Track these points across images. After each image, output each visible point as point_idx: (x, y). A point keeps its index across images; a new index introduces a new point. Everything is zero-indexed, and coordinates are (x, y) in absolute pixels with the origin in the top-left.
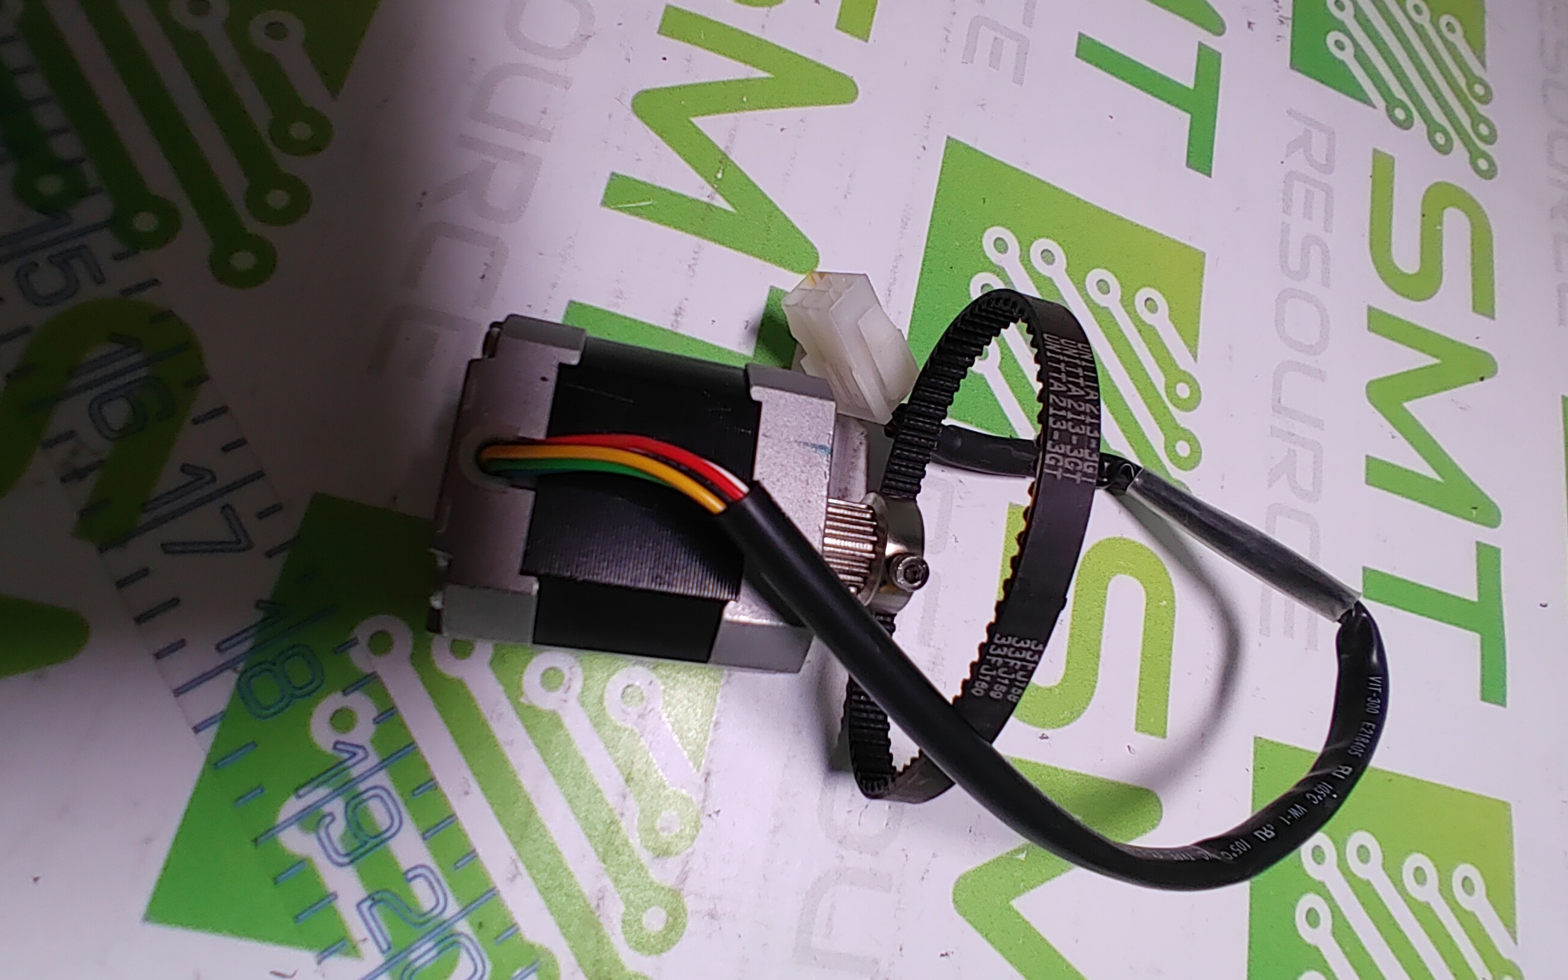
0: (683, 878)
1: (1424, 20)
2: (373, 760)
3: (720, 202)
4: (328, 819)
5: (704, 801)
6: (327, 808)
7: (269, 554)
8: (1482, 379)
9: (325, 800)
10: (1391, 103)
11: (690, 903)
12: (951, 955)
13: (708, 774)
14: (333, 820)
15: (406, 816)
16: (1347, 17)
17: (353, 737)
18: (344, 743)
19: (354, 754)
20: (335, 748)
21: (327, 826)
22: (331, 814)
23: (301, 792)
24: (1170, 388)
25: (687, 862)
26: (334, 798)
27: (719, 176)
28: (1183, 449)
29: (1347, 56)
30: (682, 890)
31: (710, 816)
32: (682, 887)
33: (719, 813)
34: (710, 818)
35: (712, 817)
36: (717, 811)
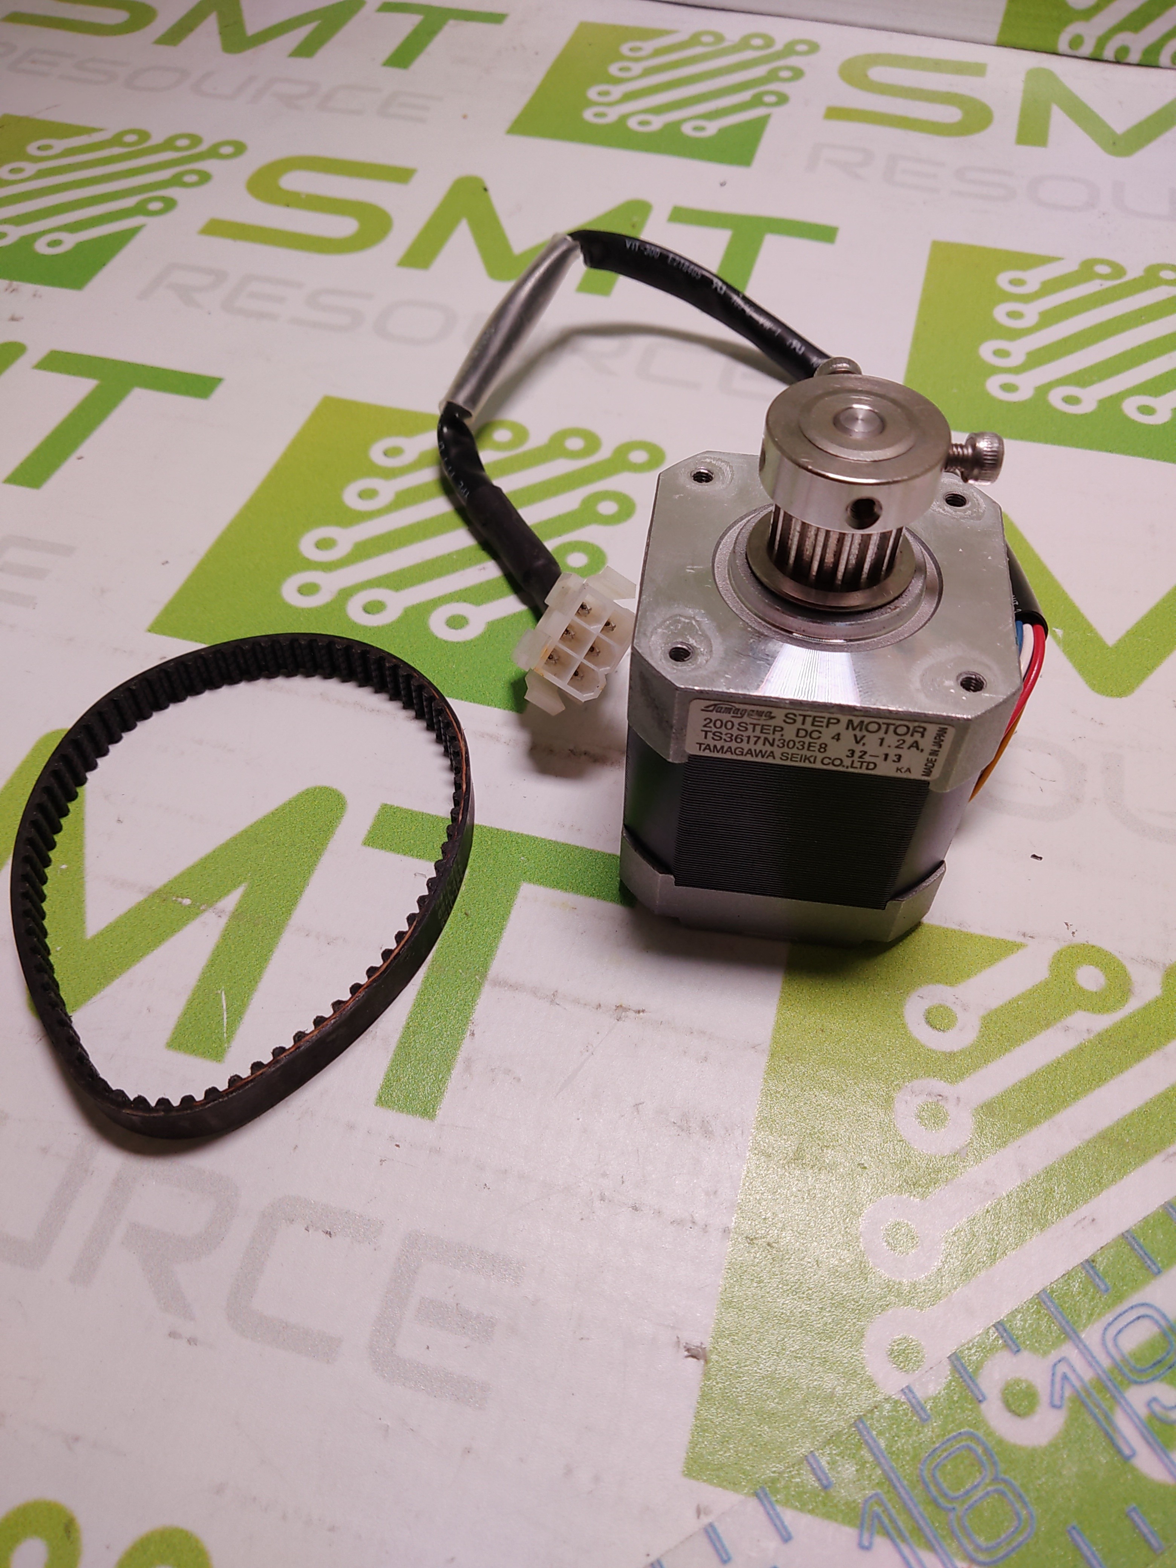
0: (1149, 962)
1: (30, 168)
2: (1069, 1351)
3: (230, 902)
4: (1157, 1408)
5: (1056, 939)
6: (1143, 1412)
7: (786, 1537)
8: (486, 190)
9: (1132, 1415)
10: (140, 209)
14: (1155, 1399)
15: (1135, 1299)
16: (14, 234)
17: (1041, 1384)
18: (1052, 1395)
19: (1065, 1377)
20: (1058, 1407)
21: (1165, 1408)
22: (1149, 1404)
23: (1127, 1452)
25: (1133, 959)
26: (1128, 1403)
27: (187, 902)
29: (70, 241)
30: (1164, 964)
31: (1073, 933)
32: (1161, 965)
33: (1069, 924)
34: (1076, 933)
35: (1074, 931)
36: (1066, 926)
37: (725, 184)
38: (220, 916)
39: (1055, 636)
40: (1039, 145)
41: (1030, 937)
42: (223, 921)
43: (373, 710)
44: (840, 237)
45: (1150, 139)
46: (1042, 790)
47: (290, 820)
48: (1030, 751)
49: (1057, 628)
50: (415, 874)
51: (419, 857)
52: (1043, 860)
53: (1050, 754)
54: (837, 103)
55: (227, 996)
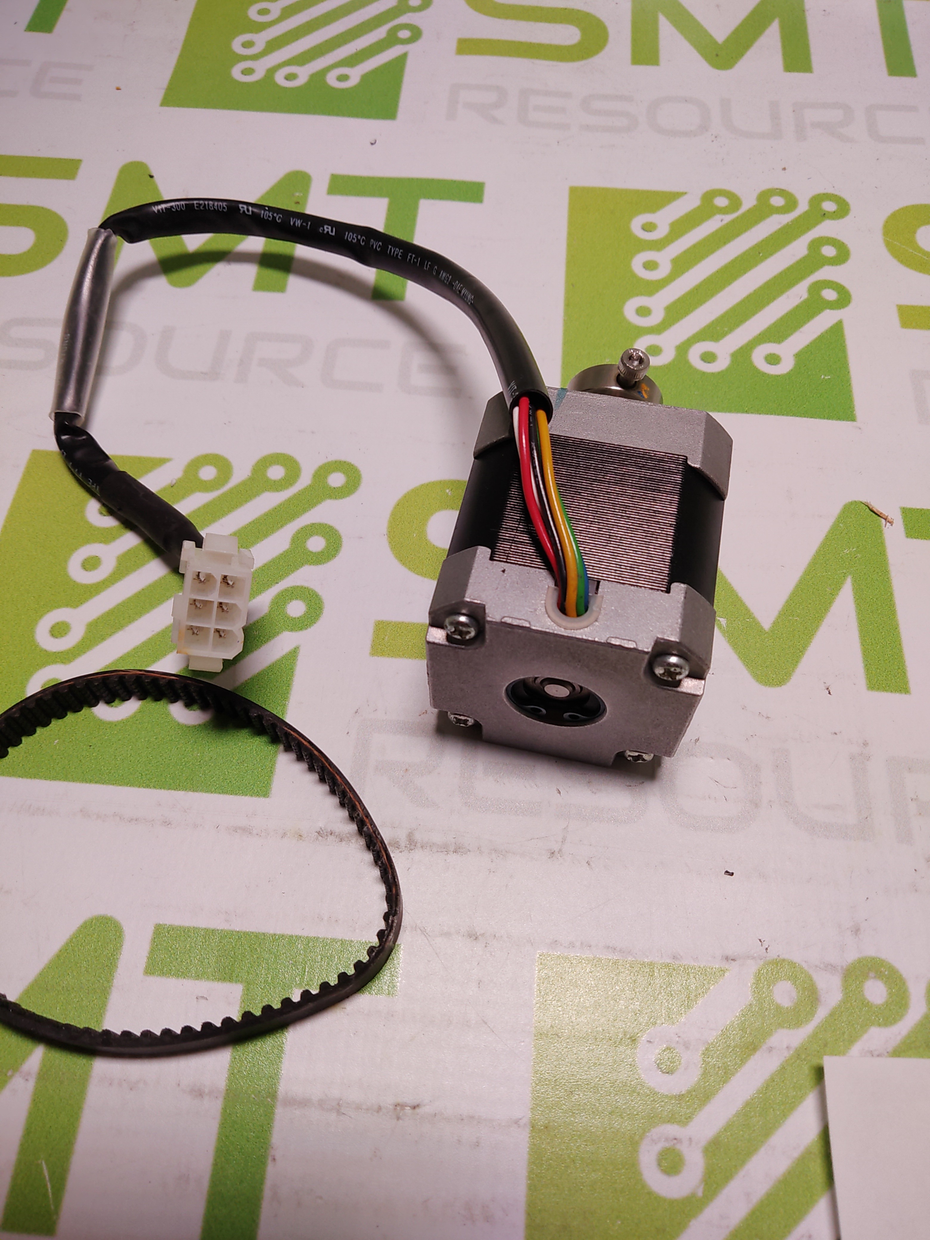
0: (830, 967)
5: (754, 958)
8: (151, 177)
11: (851, 956)
12: (827, 685)
13: (727, 958)
24: (206, 486)
25: (816, 966)
28: (276, 473)
30: (842, 967)
31: (767, 949)
32: (839, 968)
33: (762, 940)
34: (768, 949)
35: (767, 947)
36: (760, 943)
37: (375, 142)
38: (27, 1080)
39: (720, 627)
40: (652, 64)
41: (732, 960)
42: (31, 1085)
43: (132, 819)
44: (488, 193)
45: (747, 46)
46: (726, 799)
47: (74, 960)
48: (712, 758)
49: (721, 617)
50: (197, 998)
51: (198, 977)
52: (734, 874)
53: (729, 759)
54: (467, 34)
55: (47, 1165)
